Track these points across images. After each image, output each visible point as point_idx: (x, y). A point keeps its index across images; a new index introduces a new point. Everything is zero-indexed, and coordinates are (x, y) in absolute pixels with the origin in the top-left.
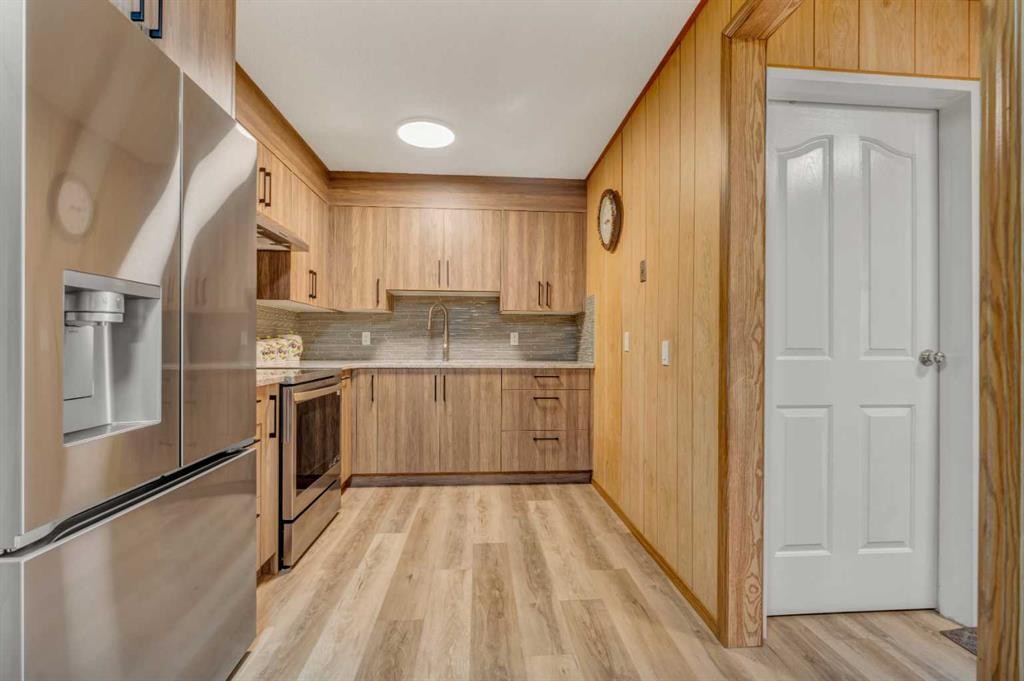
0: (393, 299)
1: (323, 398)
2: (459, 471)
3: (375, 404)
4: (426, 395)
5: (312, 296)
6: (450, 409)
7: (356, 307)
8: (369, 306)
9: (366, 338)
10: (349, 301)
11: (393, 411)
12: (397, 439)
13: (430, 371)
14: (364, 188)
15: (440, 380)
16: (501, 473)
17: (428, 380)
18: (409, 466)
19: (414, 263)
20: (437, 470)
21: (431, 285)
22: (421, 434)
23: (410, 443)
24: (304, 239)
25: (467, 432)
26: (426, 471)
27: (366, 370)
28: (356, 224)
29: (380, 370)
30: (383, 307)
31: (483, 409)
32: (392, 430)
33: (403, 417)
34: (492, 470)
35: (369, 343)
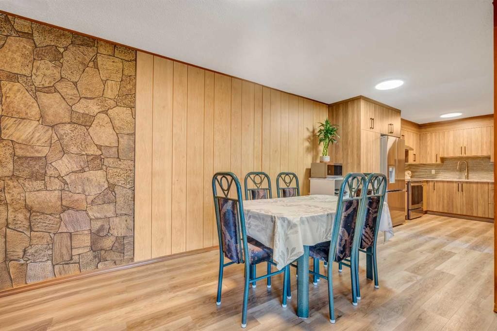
0: (443, 160)
1: (418, 186)
2: (468, 214)
3: (435, 191)
4: (455, 189)
5: (415, 161)
6: (464, 194)
7: (429, 162)
8: (434, 162)
9: (433, 172)
10: (427, 160)
11: (442, 193)
12: (443, 202)
13: (456, 182)
14: (431, 127)
15: (460, 185)
16: (488, 218)
17: (455, 185)
18: (448, 211)
19: (451, 148)
20: (459, 213)
21: (458, 155)
22: (453, 201)
23: (448, 204)
24: (412, 147)
25: (472, 202)
26: (454, 213)
27: (432, 181)
28: (429, 138)
29: (437, 181)
30: (439, 162)
31: (480, 196)
32: (441, 199)
33: (445, 195)
34: (484, 216)
35: (434, 173)
